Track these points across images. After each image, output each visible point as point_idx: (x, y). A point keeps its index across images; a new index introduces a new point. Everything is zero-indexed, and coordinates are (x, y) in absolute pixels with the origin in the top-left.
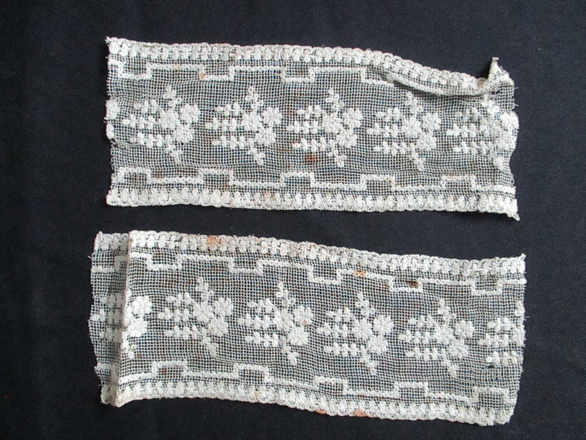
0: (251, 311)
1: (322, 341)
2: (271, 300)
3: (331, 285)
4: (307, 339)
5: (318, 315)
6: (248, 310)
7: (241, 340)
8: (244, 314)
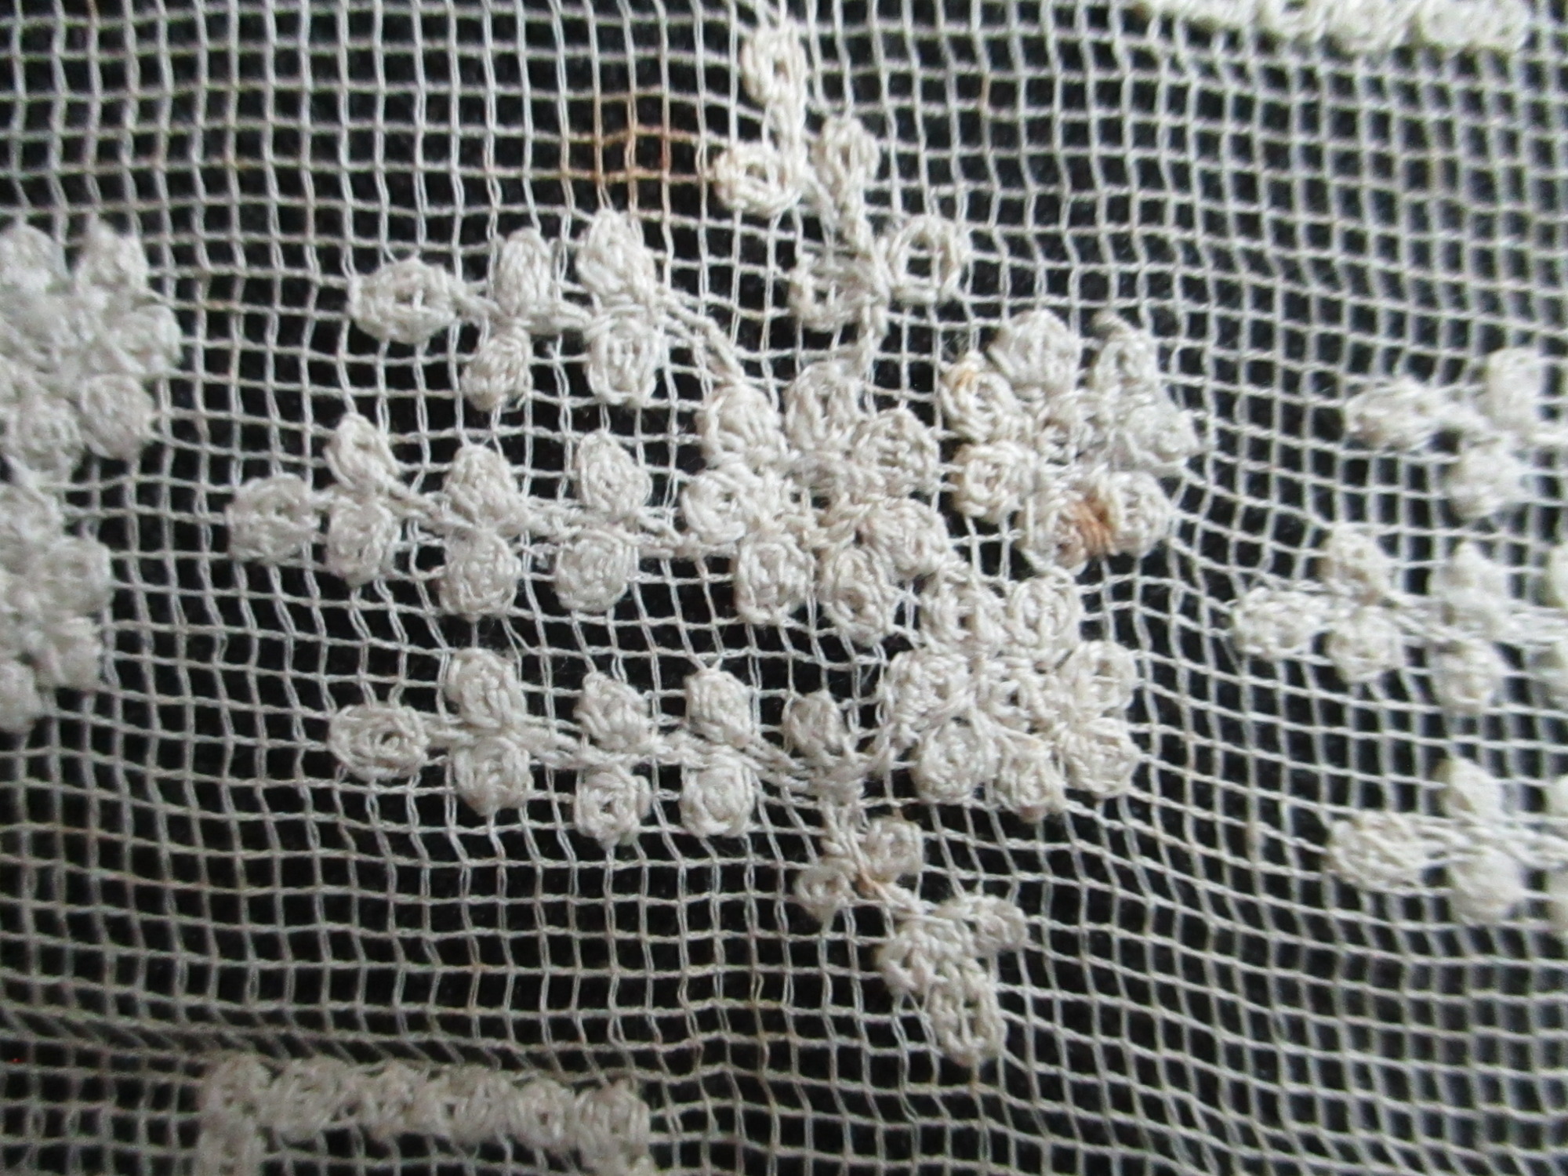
0: (400, 377)
1: (1302, 747)
2: (653, 236)
3: (1404, 56)
4: (1121, 729)
5: (1248, 430)
6: (362, 375)
7: (280, 763)
8: (310, 427)
